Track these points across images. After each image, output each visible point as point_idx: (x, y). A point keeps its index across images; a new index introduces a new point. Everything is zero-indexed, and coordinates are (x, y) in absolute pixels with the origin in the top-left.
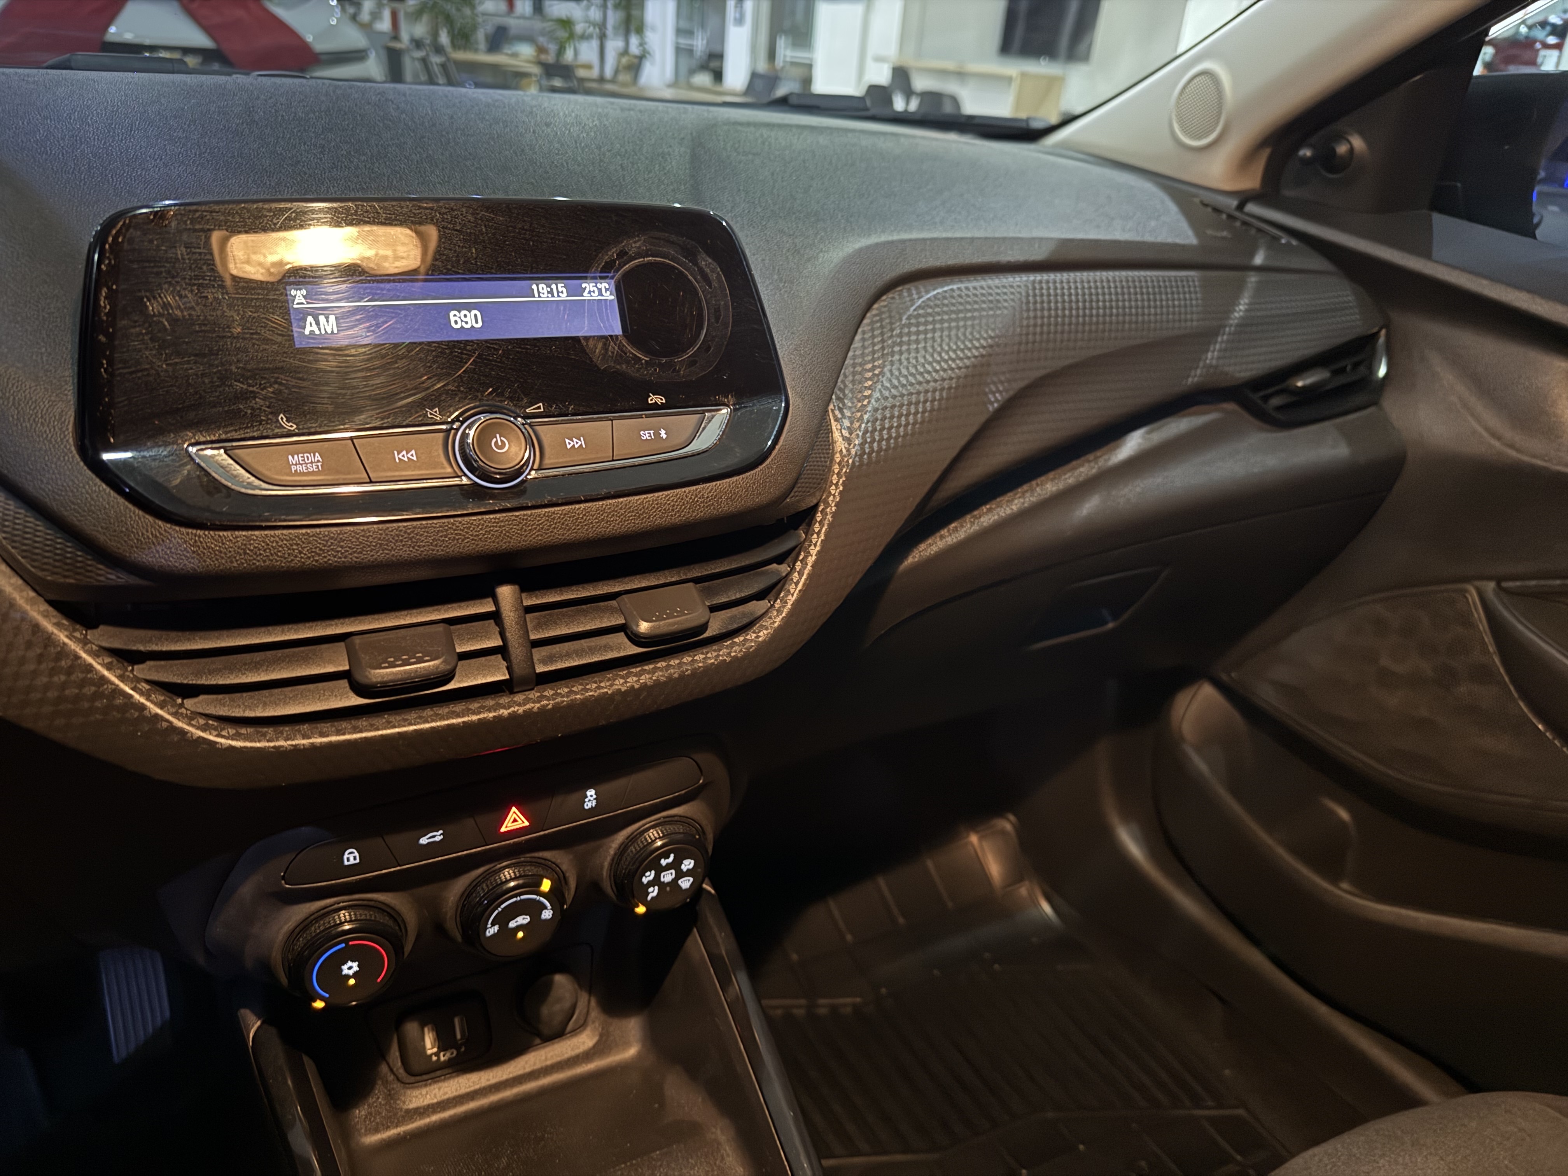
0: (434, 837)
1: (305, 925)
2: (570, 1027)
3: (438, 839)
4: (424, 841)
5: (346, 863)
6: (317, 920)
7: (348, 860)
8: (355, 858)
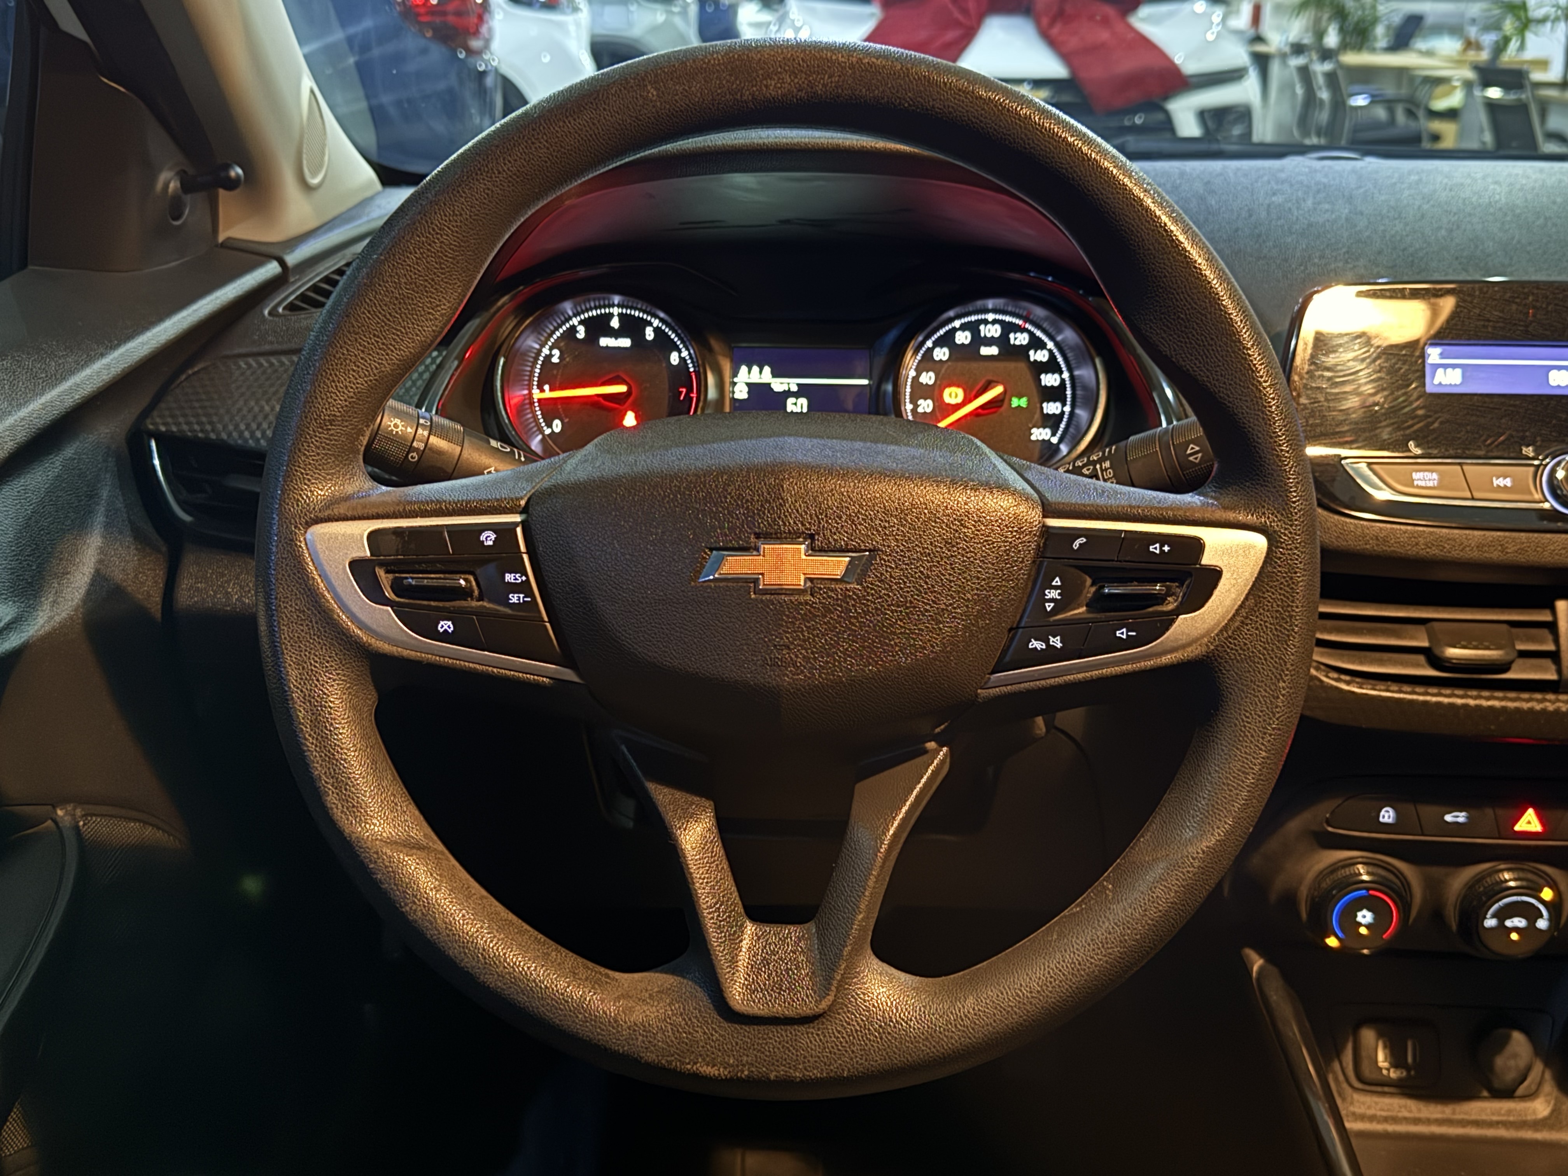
0: (1457, 817)
1: (1334, 868)
2: (1521, 1091)
3: (1461, 820)
4: (1448, 818)
5: (1381, 819)
6: (1344, 867)
7: (1384, 817)
8: (1389, 817)
